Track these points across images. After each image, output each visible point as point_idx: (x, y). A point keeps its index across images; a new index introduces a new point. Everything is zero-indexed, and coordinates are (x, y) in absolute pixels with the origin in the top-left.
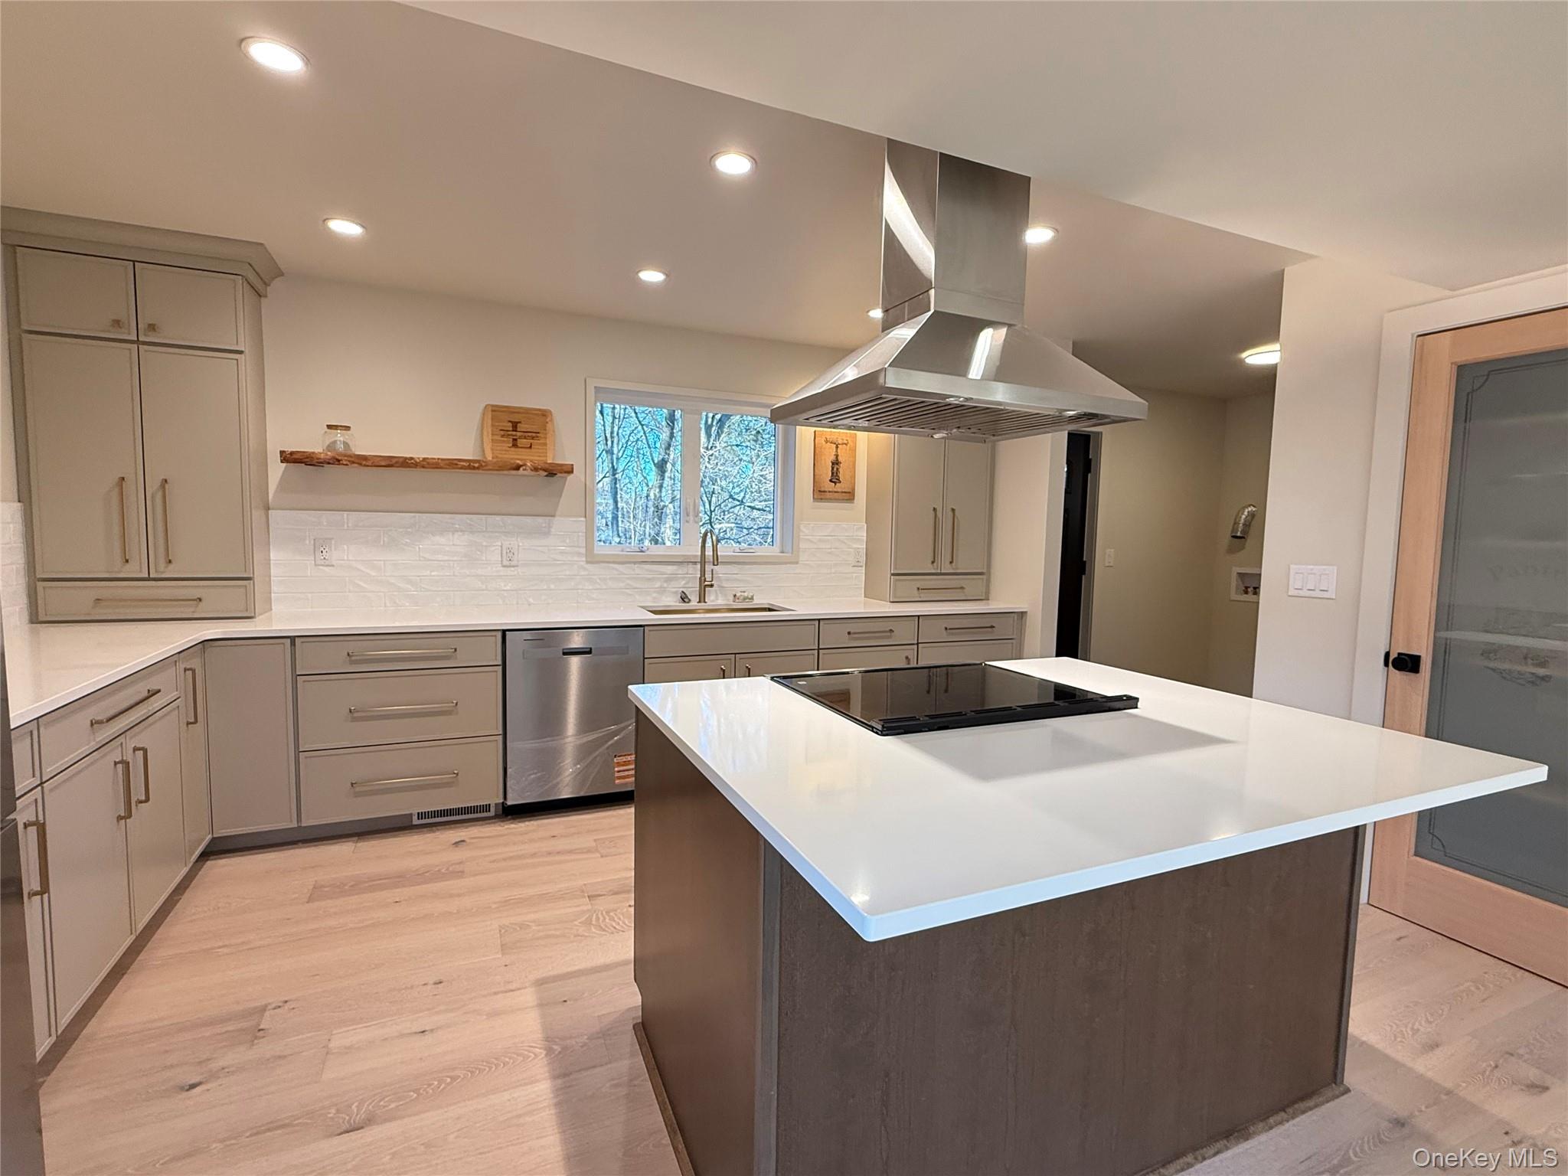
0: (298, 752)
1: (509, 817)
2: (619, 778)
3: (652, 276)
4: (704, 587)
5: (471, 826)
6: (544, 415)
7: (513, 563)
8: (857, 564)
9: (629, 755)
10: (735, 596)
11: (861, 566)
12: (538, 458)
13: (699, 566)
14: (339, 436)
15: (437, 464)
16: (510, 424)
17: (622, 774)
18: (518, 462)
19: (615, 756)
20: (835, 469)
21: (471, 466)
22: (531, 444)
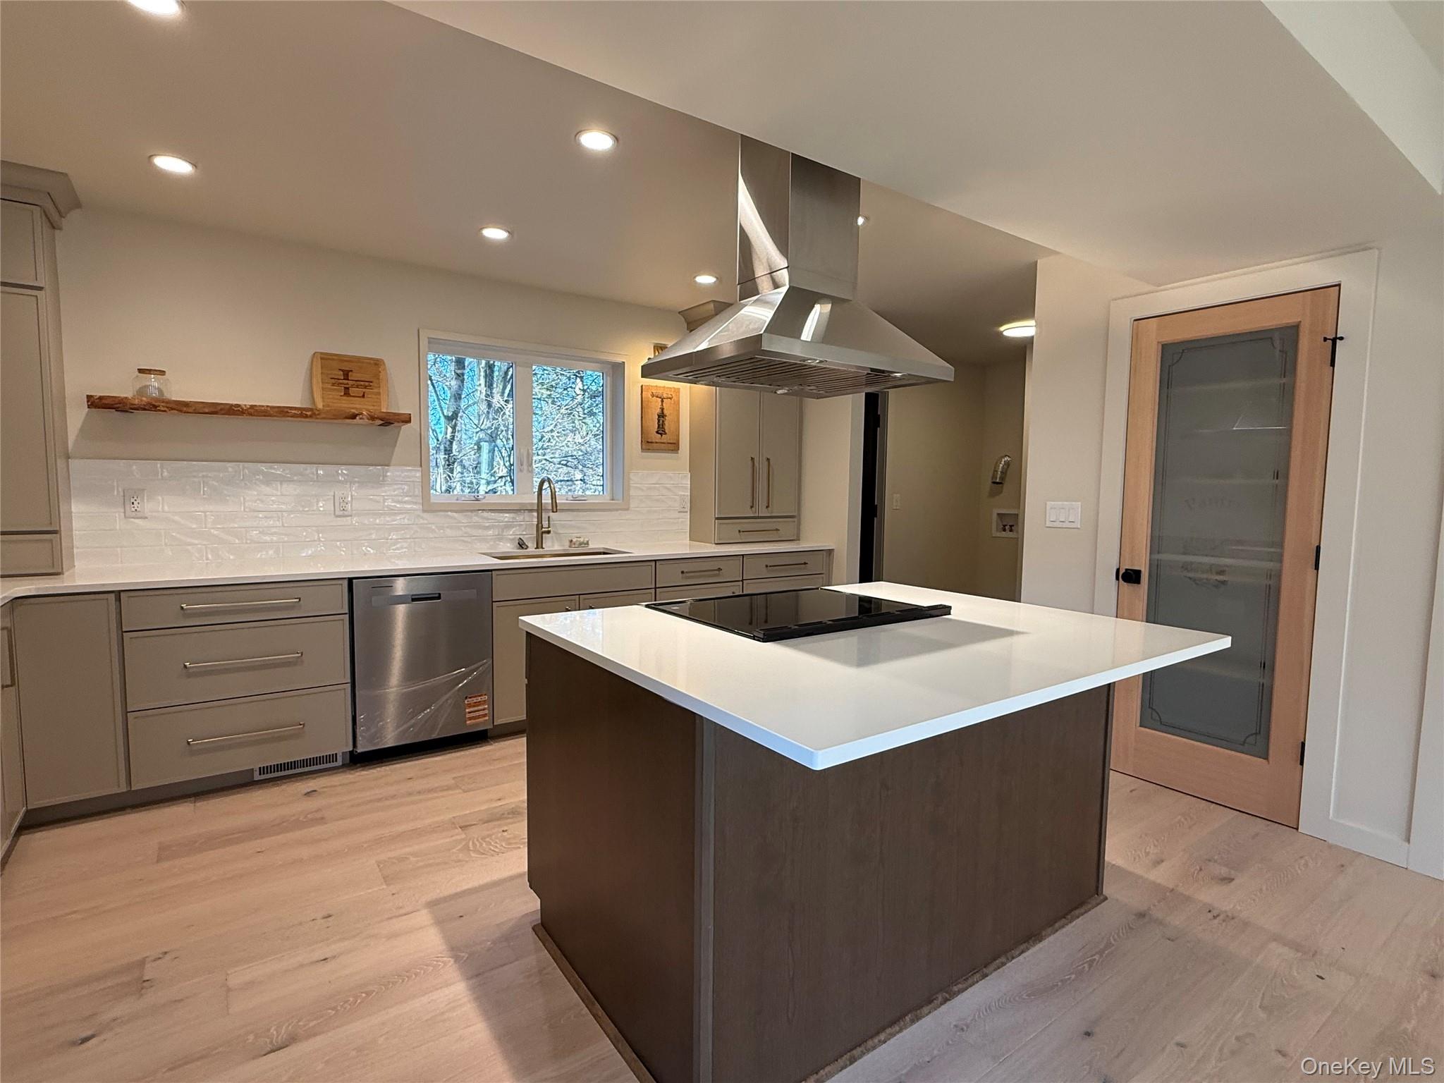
0: (126, 713)
1: (359, 765)
2: (470, 719)
3: (495, 234)
4: (541, 533)
5: (319, 777)
6: (376, 364)
7: (346, 513)
8: (682, 510)
9: (480, 696)
10: (571, 541)
11: (686, 512)
12: (372, 407)
13: (535, 514)
14: (153, 381)
15: (265, 411)
16: (342, 373)
17: (472, 715)
18: (353, 411)
19: (466, 698)
20: (661, 422)
21: (303, 414)
22: (364, 393)
